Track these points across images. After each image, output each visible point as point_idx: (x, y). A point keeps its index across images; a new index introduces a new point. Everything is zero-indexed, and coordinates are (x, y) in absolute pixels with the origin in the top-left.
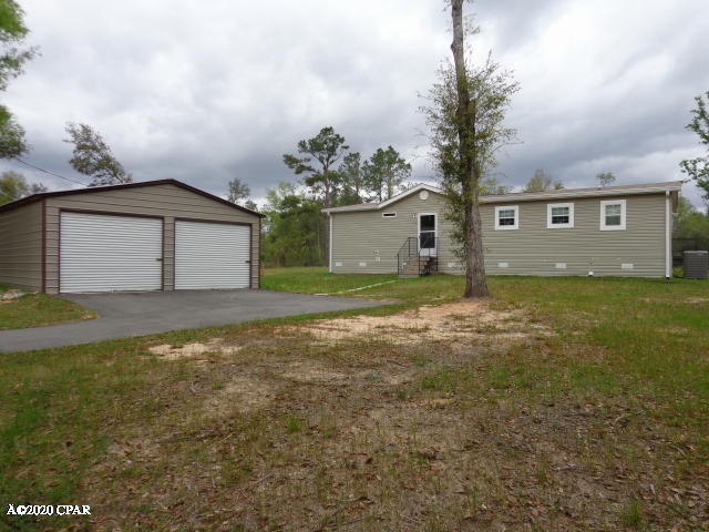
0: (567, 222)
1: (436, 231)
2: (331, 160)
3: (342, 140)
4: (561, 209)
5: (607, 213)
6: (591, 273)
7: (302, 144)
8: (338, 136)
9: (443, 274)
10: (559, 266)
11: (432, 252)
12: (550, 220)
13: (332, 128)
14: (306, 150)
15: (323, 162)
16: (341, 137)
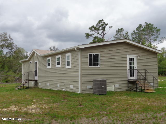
0: (59, 64)
1: (37, 69)
2: (105, 33)
3: (107, 24)
4: (58, 58)
5: (67, 59)
6: (64, 90)
7: (90, 28)
8: (104, 23)
9: (38, 88)
10: (58, 85)
11: (36, 78)
12: (56, 64)
13: (103, 20)
14: (93, 31)
15: (100, 34)
16: (106, 23)
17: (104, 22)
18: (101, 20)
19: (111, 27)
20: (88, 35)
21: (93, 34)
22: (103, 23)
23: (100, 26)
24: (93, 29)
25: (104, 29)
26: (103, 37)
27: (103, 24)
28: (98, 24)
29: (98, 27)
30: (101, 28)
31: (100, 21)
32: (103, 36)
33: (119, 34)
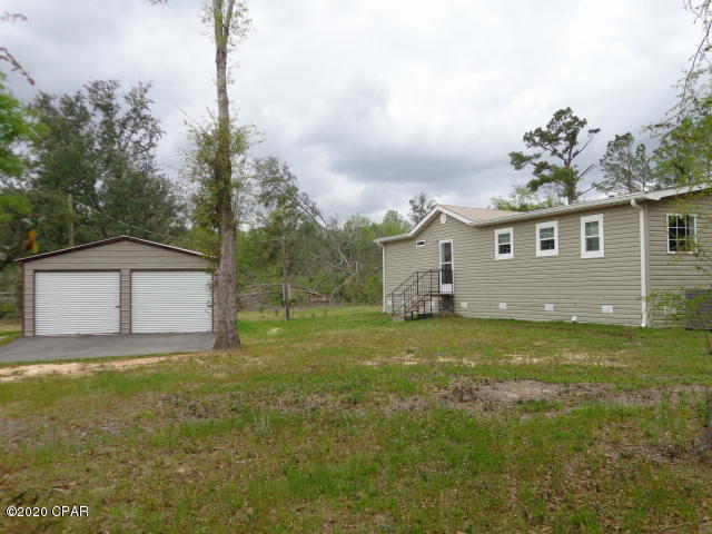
0: (553, 247)
1: (452, 263)
2: (574, 151)
3: (583, 123)
4: (546, 230)
5: (587, 233)
6: (574, 319)
7: (528, 138)
8: (576, 119)
9: (458, 316)
10: (549, 307)
11: (446, 289)
12: (538, 245)
13: (569, 110)
14: (535, 144)
15: (561, 156)
16: (581, 119)
17: (574, 115)
18: (564, 108)
19: (597, 131)
20: (518, 160)
21: (538, 156)
22: (569, 120)
23: (560, 130)
24: (537, 139)
25: (572, 139)
26: (567, 163)
27: (571, 124)
28: (552, 122)
29: (553, 132)
30: (562, 135)
31: (559, 115)
32: (570, 160)
33: (616, 155)
